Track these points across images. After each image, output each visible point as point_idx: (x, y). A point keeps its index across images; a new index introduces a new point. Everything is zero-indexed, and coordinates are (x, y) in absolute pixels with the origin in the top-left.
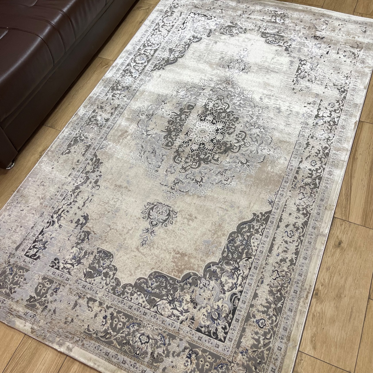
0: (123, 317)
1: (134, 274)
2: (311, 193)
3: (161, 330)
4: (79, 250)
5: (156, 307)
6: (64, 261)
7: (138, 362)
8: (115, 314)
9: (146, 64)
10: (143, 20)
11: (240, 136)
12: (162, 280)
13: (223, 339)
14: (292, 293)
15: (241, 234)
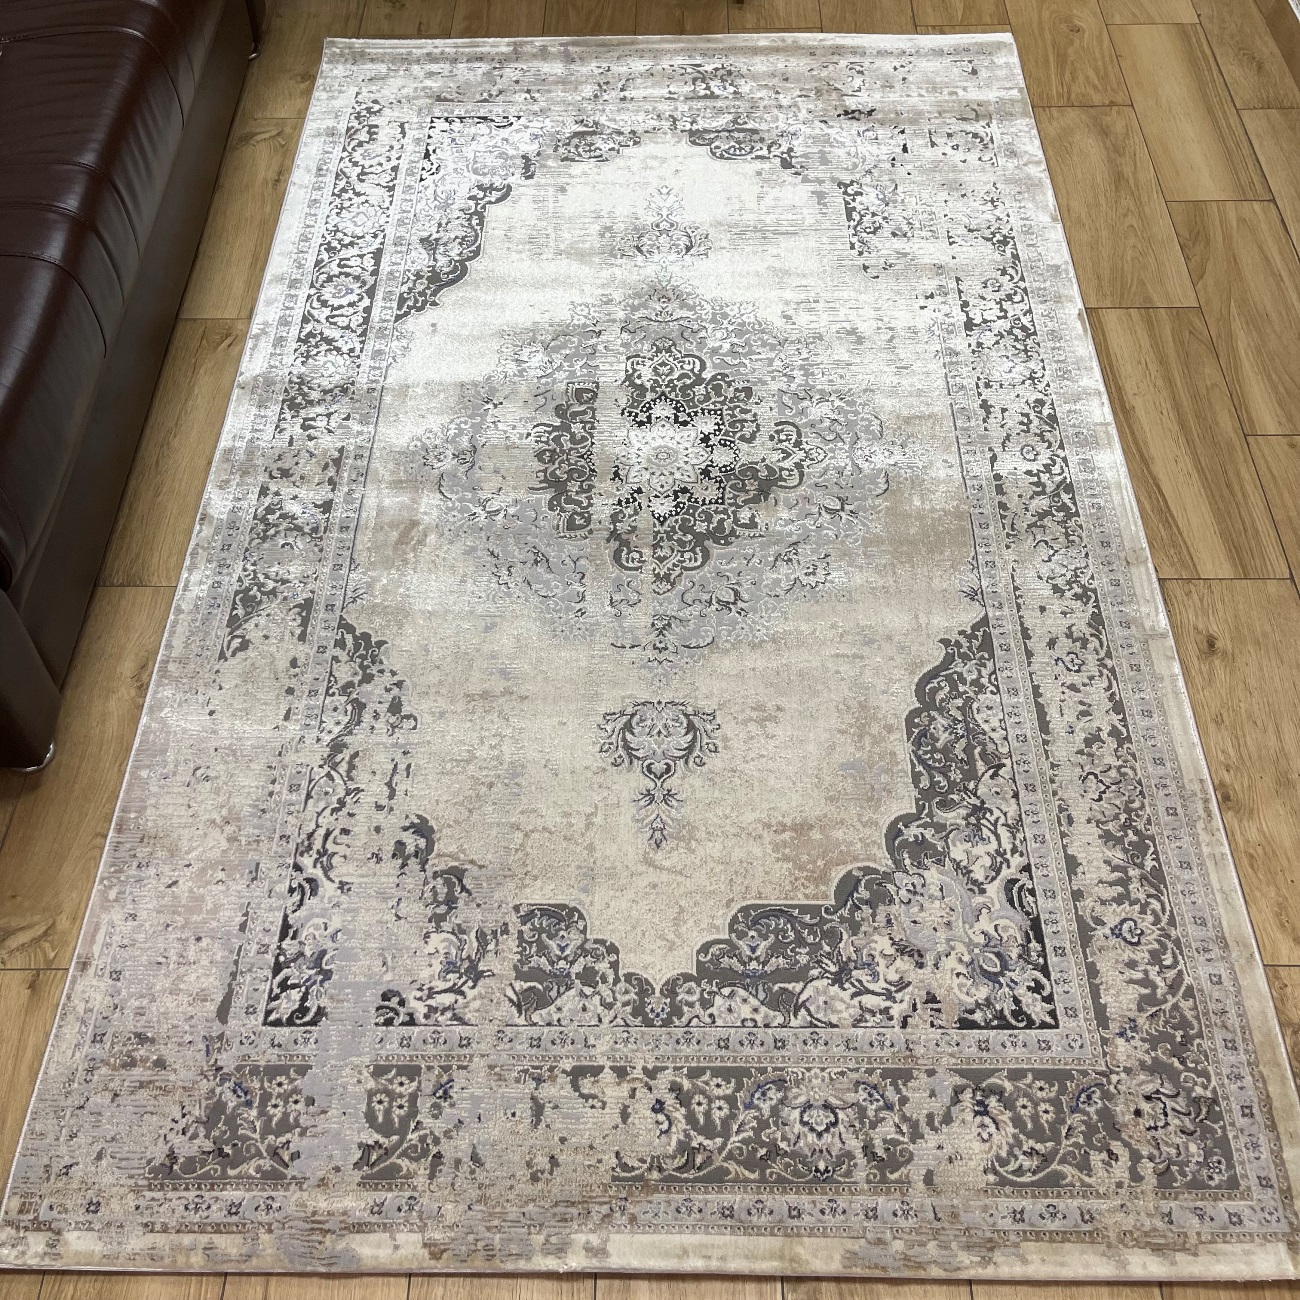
0: (716, 1081)
1: (678, 942)
2: (1067, 535)
3: (857, 1070)
4: (453, 938)
5: (803, 1011)
6: (420, 989)
7: (837, 1192)
8: (686, 1084)
9: (366, 302)
10: (280, 173)
11: (783, 437)
12: (777, 925)
13: (1048, 1019)
14: (1165, 818)
15: (937, 709)
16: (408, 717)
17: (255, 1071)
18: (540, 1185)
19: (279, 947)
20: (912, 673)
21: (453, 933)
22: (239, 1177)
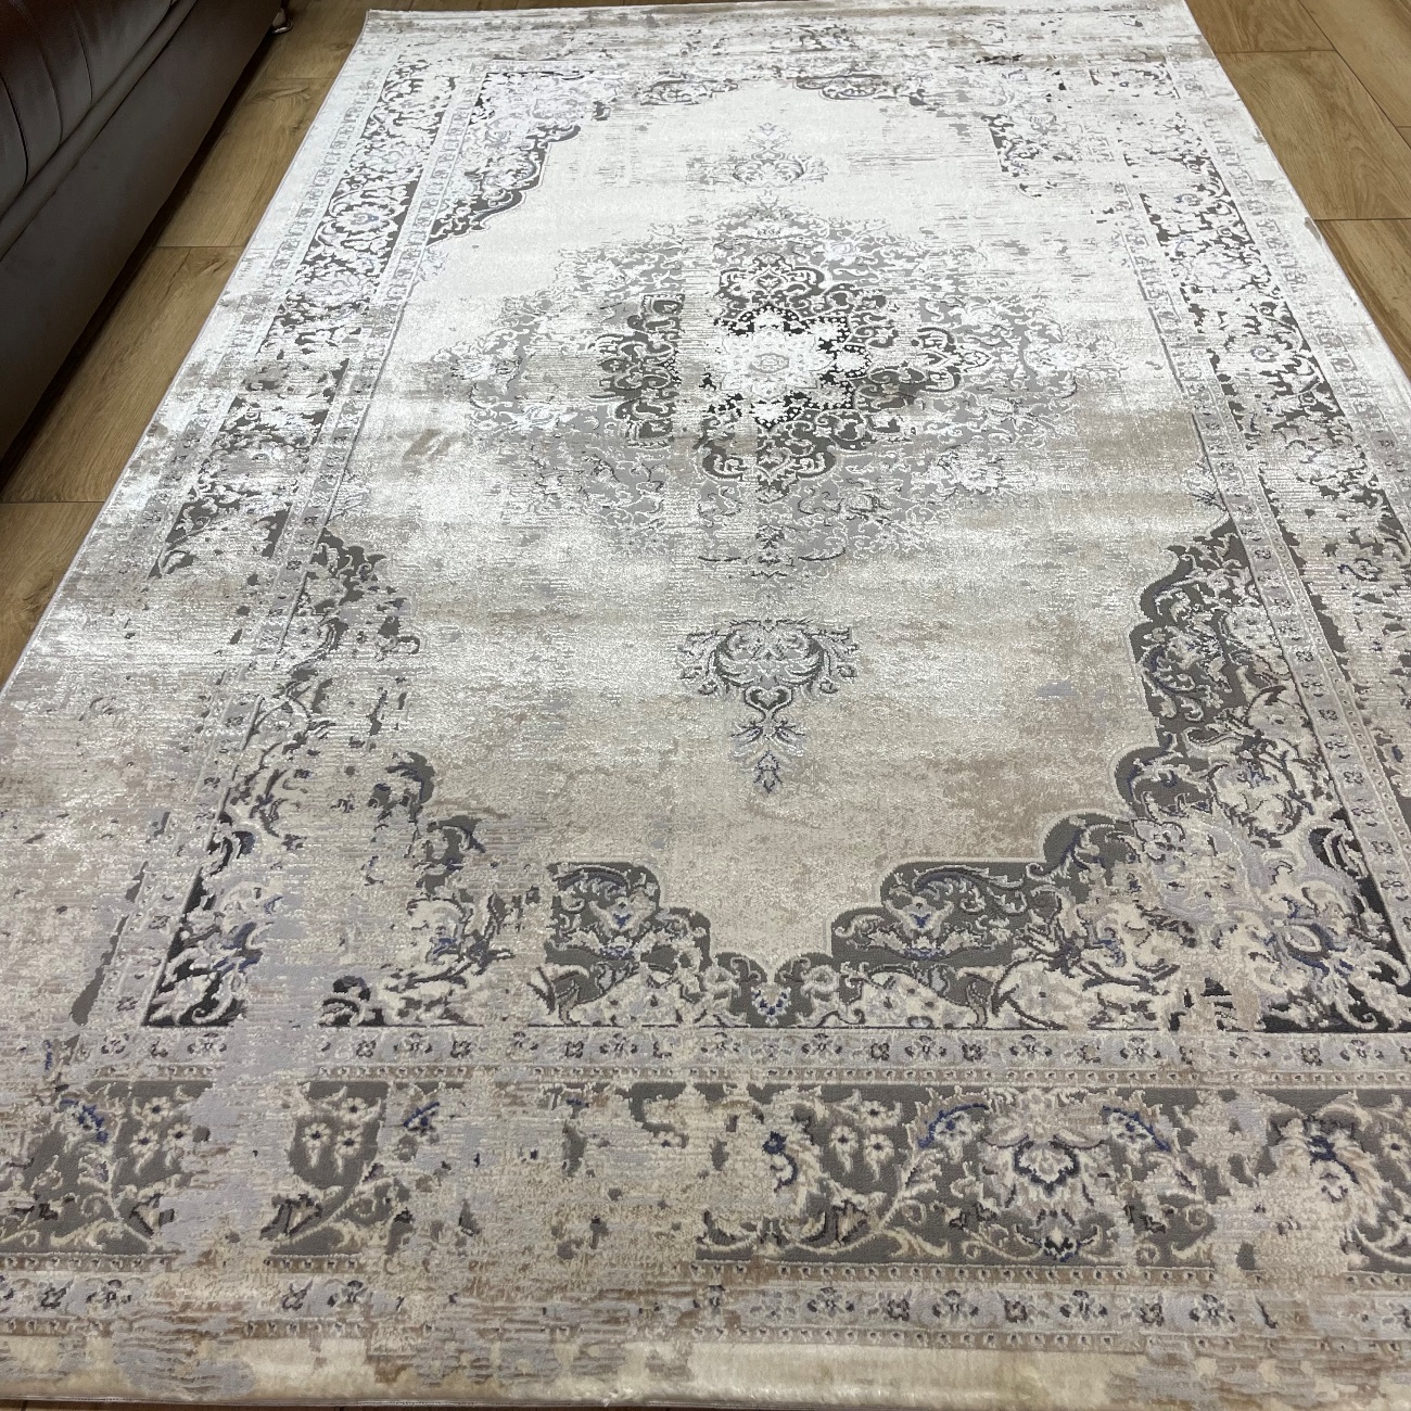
0: (869, 1106)
1: (802, 912)
2: (1330, 435)
3: (1104, 1091)
4: (453, 907)
5: (1006, 1006)
6: (396, 976)
7: (1088, 1279)
8: (821, 1111)
9: (393, 228)
10: (301, 122)
12: (957, 889)
15: (1175, 624)
16: (406, 640)
17: (119, 1091)
18: (574, 1264)
19: (184, 920)
20: (1134, 583)
21: (453, 901)
22: (69, 1248)
